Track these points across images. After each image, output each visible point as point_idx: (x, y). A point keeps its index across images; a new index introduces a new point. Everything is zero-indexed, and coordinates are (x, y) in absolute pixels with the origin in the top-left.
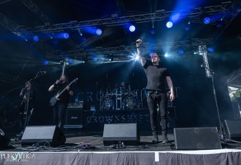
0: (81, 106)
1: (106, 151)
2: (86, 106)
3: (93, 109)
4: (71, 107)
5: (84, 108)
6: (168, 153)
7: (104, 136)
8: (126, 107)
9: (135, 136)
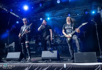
0: (34, 43)
1: (42, 63)
3: (40, 44)
5: (36, 43)
6: (70, 65)
7: (42, 57)
8: (56, 43)
9: (57, 56)
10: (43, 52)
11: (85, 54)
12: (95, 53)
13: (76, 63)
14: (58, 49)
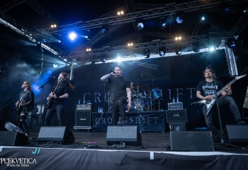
0: (89, 108)
1: (108, 148)
2: (94, 108)
3: (101, 111)
4: (80, 109)
5: (92, 110)
6: (162, 154)
7: (107, 137)
8: (134, 110)
9: (136, 137)
10: (109, 128)
11: (192, 134)
12: (209, 134)
13: (173, 151)
14: (138, 122)
